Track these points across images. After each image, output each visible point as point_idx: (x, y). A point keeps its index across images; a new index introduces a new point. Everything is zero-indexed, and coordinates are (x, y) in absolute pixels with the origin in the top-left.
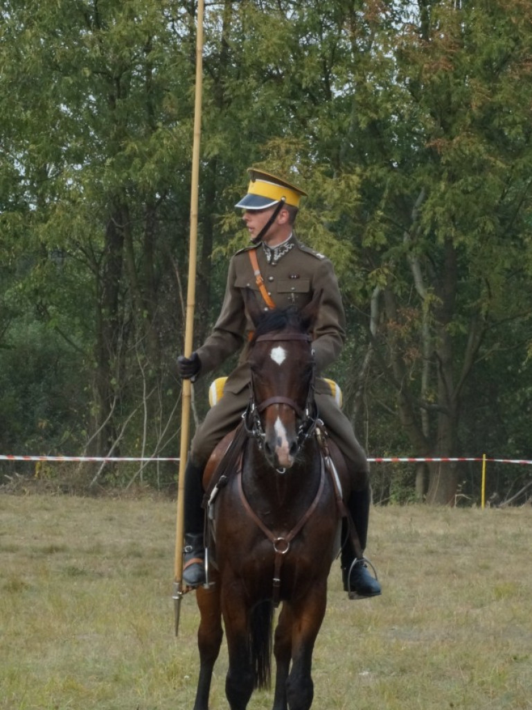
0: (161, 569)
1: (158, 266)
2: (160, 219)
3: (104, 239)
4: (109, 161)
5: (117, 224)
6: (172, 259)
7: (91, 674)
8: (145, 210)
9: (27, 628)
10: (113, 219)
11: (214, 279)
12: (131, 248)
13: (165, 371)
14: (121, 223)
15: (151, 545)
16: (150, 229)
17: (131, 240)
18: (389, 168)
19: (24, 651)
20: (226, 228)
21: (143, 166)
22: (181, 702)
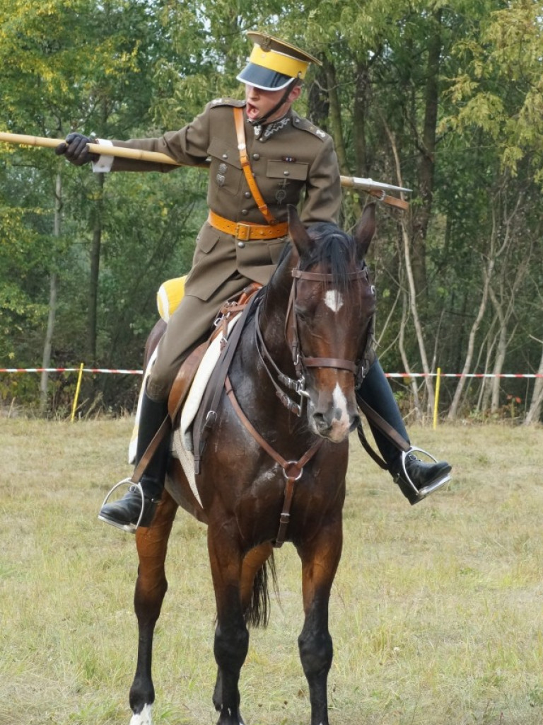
0: (372, 510)
1: (371, 138)
2: (374, 82)
3: (305, 106)
4: (312, 13)
5: (321, 88)
6: (387, 130)
7: (279, 643)
8: (355, 71)
9: (204, 584)
10: (317, 82)
11: (440, 155)
12: (338, 117)
13: (379, 267)
14: (325, 86)
15: (360, 479)
16: (361, 94)
17: (338, 109)
19: (198, 613)
20: (458, 96)
21: (354, 18)
22: (390, 680)
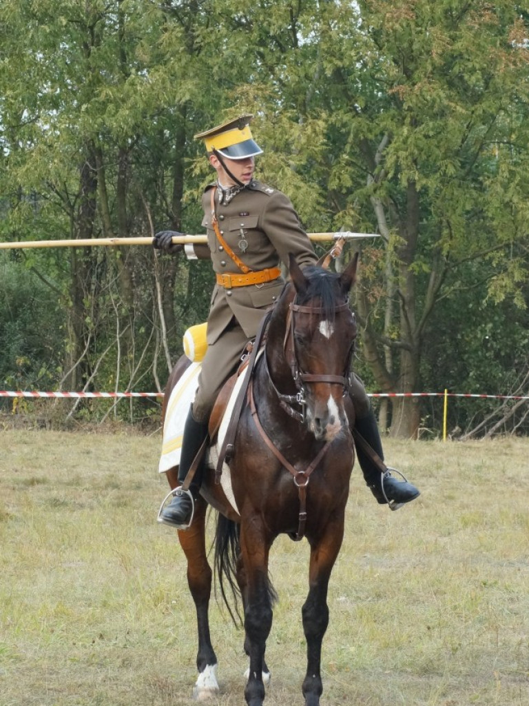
0: (139, 500)
1: (131, 208)
2: (133, 163)
3: (78, 182)
4: (84, 107)
5: (91, 168)
6: (144, 201)
7: (79, 599)
8: (118, 154)
9: (15, 557)
10: (87, 163)
11: (184, 221)
12: (104, 190)
13: (137, 309)
14: (95, 166)
15: (128, 476)
16: (122, 172)
17: (104, 184)
18: (354, 113)
19: (14, 578)
20: (197, 171)
21: (117, 112)
22: (167, 627)
